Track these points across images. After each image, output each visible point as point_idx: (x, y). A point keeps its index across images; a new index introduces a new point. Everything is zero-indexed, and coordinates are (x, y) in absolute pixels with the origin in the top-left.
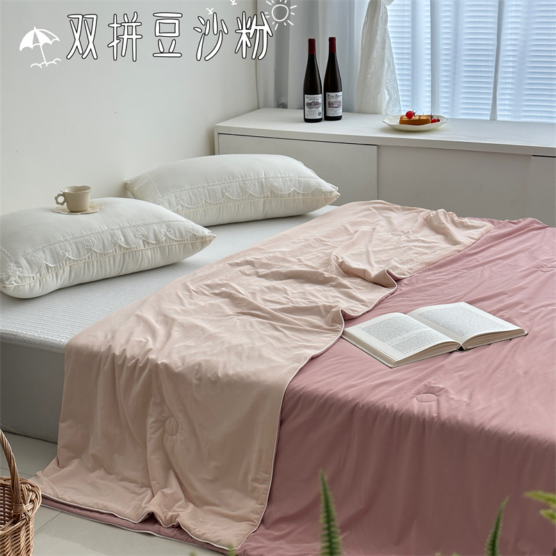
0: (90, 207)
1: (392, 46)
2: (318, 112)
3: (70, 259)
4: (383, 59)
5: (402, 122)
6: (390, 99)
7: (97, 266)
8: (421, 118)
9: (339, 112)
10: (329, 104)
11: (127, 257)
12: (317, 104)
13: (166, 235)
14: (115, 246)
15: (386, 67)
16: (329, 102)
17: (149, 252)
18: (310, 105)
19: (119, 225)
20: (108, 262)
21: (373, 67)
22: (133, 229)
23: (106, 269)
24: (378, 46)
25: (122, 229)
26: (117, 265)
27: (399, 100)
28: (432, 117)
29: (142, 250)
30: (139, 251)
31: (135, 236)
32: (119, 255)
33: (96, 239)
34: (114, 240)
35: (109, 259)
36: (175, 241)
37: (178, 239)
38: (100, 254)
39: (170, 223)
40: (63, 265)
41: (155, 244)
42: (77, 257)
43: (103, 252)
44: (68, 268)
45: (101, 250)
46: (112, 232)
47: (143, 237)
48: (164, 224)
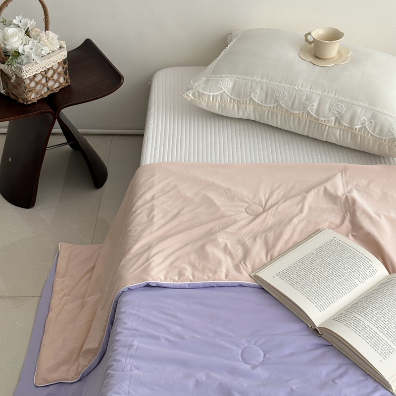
3: (254, 101)
11: (313, 125)
13: (363, 124)
17: (338, 132)
20: (292, 121)
25: (322, 96)
26: (302, 127)
29: (329, 126)
30: (326, 125)
31: (330, 110)
32: (305, 120)
33: (288, 94)
34: (306, 104)
35: (293, 119)
36: (371, 135)
37: (375, 135)
38: (286, 109)
39: (379, 113)
40: (246, 102)
41: (348, 127)
42: (262, 102)
43: (289, 110)
44: (251, 106)
45: (287, 107)
46: (311, 94)
47: (338, 114)
48: (372, 112)
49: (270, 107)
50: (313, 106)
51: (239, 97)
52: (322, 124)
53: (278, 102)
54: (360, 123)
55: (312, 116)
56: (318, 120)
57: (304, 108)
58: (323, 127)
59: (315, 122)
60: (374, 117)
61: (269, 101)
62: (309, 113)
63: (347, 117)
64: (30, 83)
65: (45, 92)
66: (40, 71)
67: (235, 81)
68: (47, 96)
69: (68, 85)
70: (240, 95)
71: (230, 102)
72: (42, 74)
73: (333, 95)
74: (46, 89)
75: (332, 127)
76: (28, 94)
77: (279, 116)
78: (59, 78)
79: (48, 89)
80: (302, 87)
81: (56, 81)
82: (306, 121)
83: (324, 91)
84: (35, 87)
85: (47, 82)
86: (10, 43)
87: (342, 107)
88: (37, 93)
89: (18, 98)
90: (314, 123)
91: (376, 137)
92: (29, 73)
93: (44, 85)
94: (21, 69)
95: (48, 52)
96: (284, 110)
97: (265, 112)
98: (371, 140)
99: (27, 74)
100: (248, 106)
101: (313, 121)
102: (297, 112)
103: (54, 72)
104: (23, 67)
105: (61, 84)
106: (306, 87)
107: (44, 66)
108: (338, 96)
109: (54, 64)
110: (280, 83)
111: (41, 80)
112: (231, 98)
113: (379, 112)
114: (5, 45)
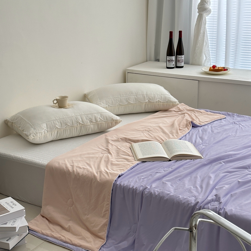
0: (68, 105)
1: (208, 35)
2: (173, 64)
3: (57, 128)
4: (203, 41)
5: (210, 70)
6: (206, 59)
7: (69, 132)
8: (219, 68)
9: (182, 64)
10: (178, 61)
11: (82, 128)
12: (172, 60)
13: (100, 119)
14: (77, 123)
15: (205, 44)
16: (178, 60)
17: (92, 126)
18: (169, 61)
19: (80, 114)
20: (74, 130)
21: (199, 44)
22: (85, 115)
23: (73, 133)
24: (201, 35)
25: (81, 115)
26: (78, 131)
27: (210, 60)
28: (224, 68)
31: (86, 119)
32: (79, 127)
34: (77, 120)
35: (74, 129)
39: (102, 113)
40: (54, 130)
41: (95, 122)
42: (60, 127)
46: (76, 116)
48: (99, 113)
49: (64, 128)
50: (80, 120)
51: (51, 129)
53: (67, 124)
54: (98, 119)
55: (81, 124)
56: (84, 124)
57: (77, 122)
58: (87, 126)
59: (83, 125)
60: (101, 115)
61: (63, 125)
62: (79, 123)
63: (94, 119)
67: (46, 123)
70: (51, 128)
75: (90, 125)
80: (71, 115)
87: (89, 116)
96: (70, 127)
97: (62, 132)
98: (105, 123)
100: (55, 132)
102: (75, 125)
106: (73, 115)
112: (48, 131)
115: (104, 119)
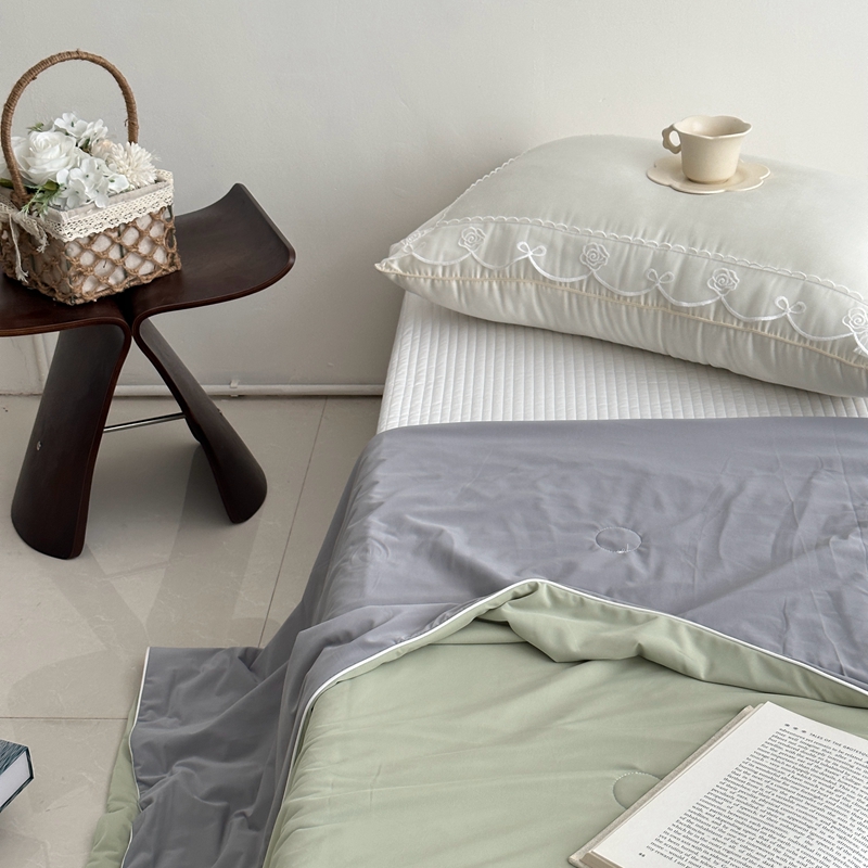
29: (705, 323)
30: (698, 321)
32: (652, 312)
33: (612, 253)
34: (653, 273)
36: (800, 336)
37: (807, 336)
38: (608, 290)
39: (817, 287)
40: (518, 276)
41: (746, 324)
42: (553, 273)
43: (616, 290)
44: (528, 285)
45: (612, 284)
46: (663, 252)
47: (721, 292)
48: (801, 283)
50: (669, 277)
51: (501, 263)
52: (689, 320)
55: (666, 301)
59: (674, 314)
60: (805, 295)
61: (569, 269)
63: (744, 300)
64: (79, 255)
65: (117, 282)
66: (105, 227)
68: (121, 290)
69: (177, 271)
70: (502, 260)
71: (481, 276)
72: (110, 237)
73: (714, 252)
74: (120, 275)
75: (709, 324)
76: (75, 282)
77: (596, 306)
78: (152, 252)
79: (126, 274)
80: (643, 237)
81: (144, 258)
82: (656, 314)
83: (693, 245)
84: (93, 265)
85: (122, 256)
86: (38, 162)
87: (732, 275)
88: (98, 282)
89: (53, 290)
90: (672, 317)
91: (812, 342)
92: (78, 229)
93: (114, 264)
94: (58, 219)
95: (127, 187)
96: (604, 292)
97: (562, 298)
98: (801, 350)
99: (71, 231)
100: (522, 284)
101: (669, 314)
102: (632, 294)
103: (141, 234)
104: (62, 213)
105: (157, 266)
106: (653, 236)
107: (113, 217)
108: (726, 254)
109: (140, 216)
110: (594, 228)
111: (108, 250)
112: (483, 268)
113: (818, 283)
114: (28, 167)
115: (805, 327)
